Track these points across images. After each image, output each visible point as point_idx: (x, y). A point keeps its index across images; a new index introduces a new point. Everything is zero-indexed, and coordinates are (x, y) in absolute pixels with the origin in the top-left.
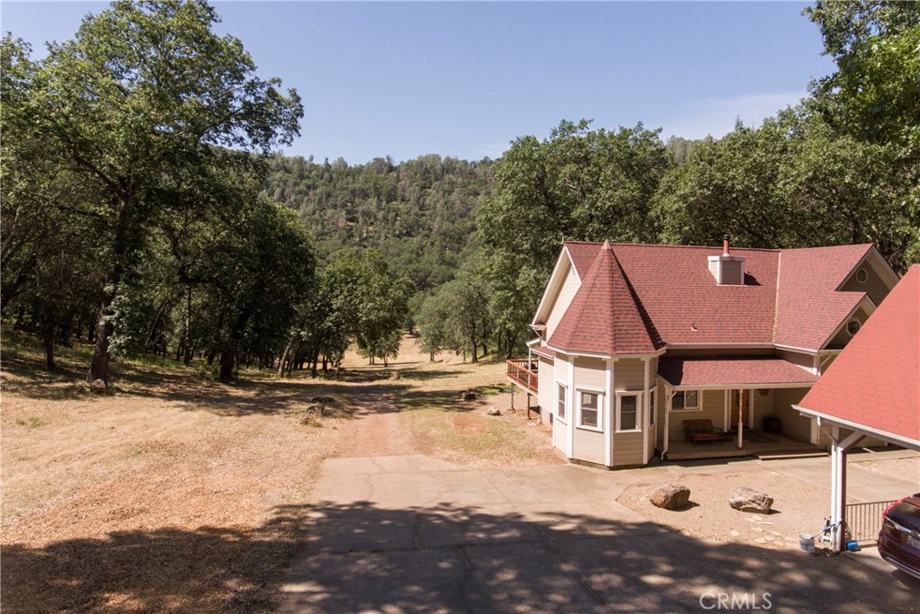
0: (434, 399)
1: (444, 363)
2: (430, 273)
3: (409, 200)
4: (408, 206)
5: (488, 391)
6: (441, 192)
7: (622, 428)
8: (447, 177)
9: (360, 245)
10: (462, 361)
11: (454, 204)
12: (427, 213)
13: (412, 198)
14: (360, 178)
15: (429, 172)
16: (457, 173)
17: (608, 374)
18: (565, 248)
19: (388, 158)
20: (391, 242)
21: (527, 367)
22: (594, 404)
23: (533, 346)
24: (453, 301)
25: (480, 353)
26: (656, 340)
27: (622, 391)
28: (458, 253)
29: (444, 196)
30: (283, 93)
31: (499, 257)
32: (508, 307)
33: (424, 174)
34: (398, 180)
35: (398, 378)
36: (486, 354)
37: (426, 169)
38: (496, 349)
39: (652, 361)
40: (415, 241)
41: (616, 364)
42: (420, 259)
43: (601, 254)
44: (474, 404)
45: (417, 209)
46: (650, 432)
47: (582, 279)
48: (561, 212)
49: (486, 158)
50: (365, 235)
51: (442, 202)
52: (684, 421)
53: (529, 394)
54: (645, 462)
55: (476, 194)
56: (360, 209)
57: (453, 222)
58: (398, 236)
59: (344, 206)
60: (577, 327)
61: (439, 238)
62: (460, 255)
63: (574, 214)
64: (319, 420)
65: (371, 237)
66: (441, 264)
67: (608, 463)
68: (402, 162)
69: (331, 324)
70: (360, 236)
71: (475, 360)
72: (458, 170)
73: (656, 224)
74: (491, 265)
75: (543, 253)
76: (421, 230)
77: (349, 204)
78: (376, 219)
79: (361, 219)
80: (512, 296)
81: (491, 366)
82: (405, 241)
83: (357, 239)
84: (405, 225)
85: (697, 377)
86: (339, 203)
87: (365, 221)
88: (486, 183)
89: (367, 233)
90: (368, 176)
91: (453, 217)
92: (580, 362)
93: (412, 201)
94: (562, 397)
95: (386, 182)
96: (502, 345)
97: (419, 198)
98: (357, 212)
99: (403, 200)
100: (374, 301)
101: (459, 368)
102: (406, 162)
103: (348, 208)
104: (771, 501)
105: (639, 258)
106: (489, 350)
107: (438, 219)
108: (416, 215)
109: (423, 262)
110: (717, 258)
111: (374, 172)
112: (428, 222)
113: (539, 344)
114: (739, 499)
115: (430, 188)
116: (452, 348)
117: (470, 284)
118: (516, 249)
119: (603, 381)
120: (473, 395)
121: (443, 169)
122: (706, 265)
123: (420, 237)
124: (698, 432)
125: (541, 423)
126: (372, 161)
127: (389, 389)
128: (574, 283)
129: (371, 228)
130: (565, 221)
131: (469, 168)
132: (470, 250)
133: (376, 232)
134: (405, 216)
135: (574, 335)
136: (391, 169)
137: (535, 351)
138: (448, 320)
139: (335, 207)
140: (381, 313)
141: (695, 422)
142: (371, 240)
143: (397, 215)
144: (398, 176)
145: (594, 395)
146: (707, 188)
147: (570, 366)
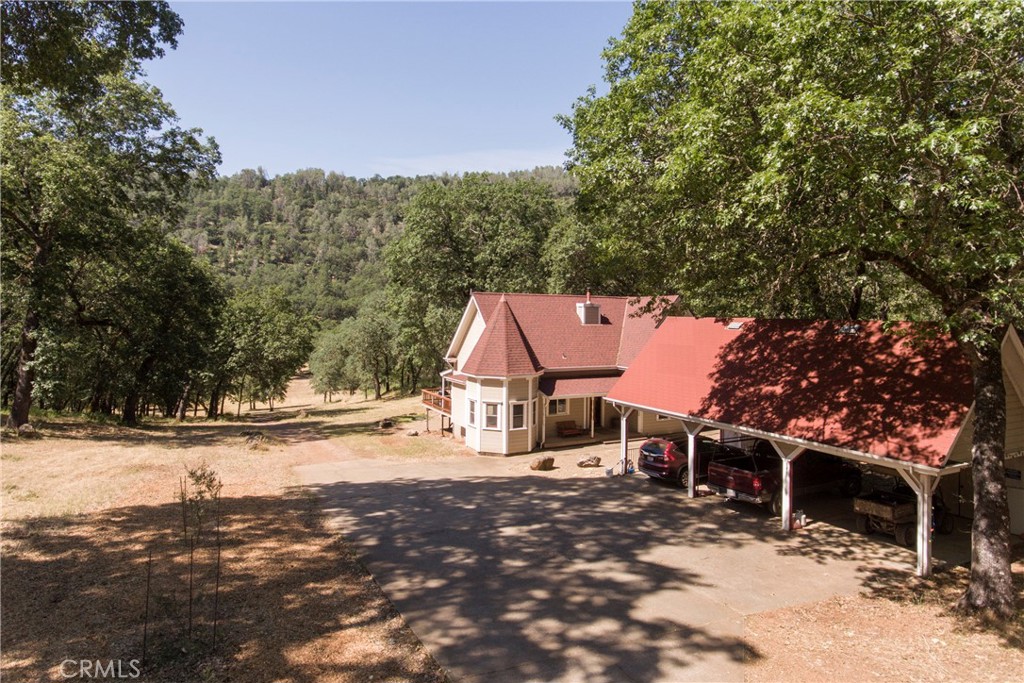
0: (352, 429)
1: (343, 403)
2: (314, 305)
3: (287, 221)
4: (286, 227)
5: (402, 419)
6: (325, 213)
7: (514, 427)
8: (333, 196)
9: (227, 273)
10: (363, 399)
11: (341, 226)
12: (309, 236)
13: (290, 219)
14: (225, 192)
15: (310, 189)
16: (344, 191)
17: (504, 390)
18: (473, 298)
19: (260, 171)
20: (266, 269)
21: (441, 394)
22: (495, 412)
23: (446, 375)
24: (357, 338)
25: (383, 390)
26: (537, 366)
27: (514, 402)
28: (346, 282)
29: (329, 217)
30: (202, 141)
31: (407, 296)
32: (414, 344)
33: (305, 191)
34: (273, 196)
35: (307, 416)
36: (388, 390)
37: (307, 185)
38: (398, 385)
39: (534, 380)
40: (295, 268)
41: (510, 383)
42: (302, 288)
43: (499, 305)
44: (392, 430)
45: (296, 231)
46: (534, 430)
47: (486, 322)
48: (465, 255)
49: (377, 176)
50: (232, 260)
51: (326, 224)
52: (557, 423)
53: (443, 416)
54: (530, 450)
55: (366, 216)
56: (226, 229)
57: (340, 247)
58: (274, 262)
59: (205, 225)
60: (483, 358)
61: (325, 265)
62: (348, 284)
63: (477, 259)
64: (265, 446)
65: (240, 263)
66: (327, 295)
67: (504, 452)
68: (277, 176)
69: (234, 364)
70: (227, 261)
71: (379, 397)
72: (344, 188)
73: (546, 269)
74: (400, 304)
75: (450, 294)
76: (302, 255)
77: (211, 223)
78: (246, 242)
79: (227, 242)
80: (419, 333)
81: (397, 402)
82: (283, 268)
83: (223, 265)
84: (282, 250)
85: (564, 390)
86: (198, 222)
87: (233, 244)
88: (378, 204)
89: (235, 258)
90: (235, 190)
91: (340, 241)
92: (485, 383)
93: (291, 222)
94: (472, 409)
95: (258, 198)
96: (404, 382)
97: (299, 219)
98: (221, 233)
99: (280, 220)
100: (278, 339)
101: (364, 405)
102: (282, 175)
103: (210, 228)
104: (599, 460)
105: (527, 306)
106: (391, 387)
107: (322, 243)
108: (296, 238)
109: (306, 292)
110: (582, 305)
111: (244, 185)
112: (311, 246)
113: (451, 374)
114: (581, 460)
115: (312, 207)
116: (346, 389)
117: (373, 321)
118: (424, 289)
119: (500, 395)
120: (388, 424)
121: (328, 186)
122: (575, 310)
123: (300, 264)
124: (566, 429)
125: (454, 437)
126: (239, 172)
127: (303, 425)
128: (479, 325)
129: (240, 253)
130: (469, 265)
131: (357, 186)
132: (360, 279)
133: (246, 257)
134: (282, 239)
135: (480, 364)
136: (264, 183)
137: (449, 379)
138: (351, 357)
139: (193, 226)
140: (289, 352)
141: (563, 423)
142: (240, 266)
143: (272, 238)
144: (273, 192)
145: (495, 406)
146: (582, 243)
147: (478, 385)
